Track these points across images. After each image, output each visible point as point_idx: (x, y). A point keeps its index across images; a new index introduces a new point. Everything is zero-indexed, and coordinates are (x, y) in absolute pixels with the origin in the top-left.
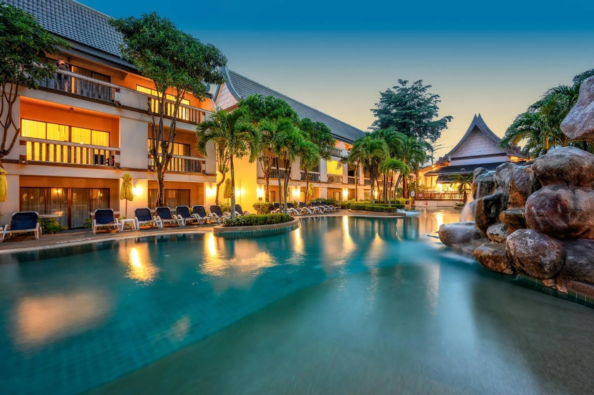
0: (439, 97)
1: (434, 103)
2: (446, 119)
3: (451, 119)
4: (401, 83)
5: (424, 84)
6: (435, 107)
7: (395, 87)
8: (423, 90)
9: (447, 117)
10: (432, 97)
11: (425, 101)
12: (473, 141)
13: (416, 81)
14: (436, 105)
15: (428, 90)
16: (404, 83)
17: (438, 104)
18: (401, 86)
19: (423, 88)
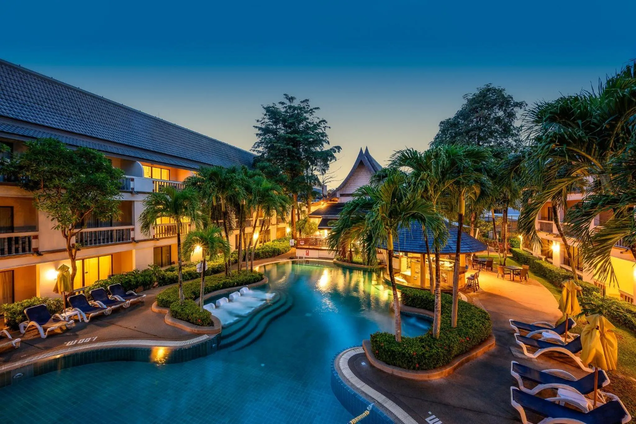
0: (326, 122)
1: (323, 129)
2: (335, 149)
3: (340, 150)
4: (287, 99)
5: (312, 105)
6: (323, 135)
7: (280, 103)
8: (311, 111)
9: (336, 147)
10: (320, 122)
11: (315, 125)
12: (360, 177)
13: (302, 100)
14: (324, 131)
15: (316, 113)
16: (291, 99)
17: (327, 131)
18: (288, 103)
19: (311, 110)
